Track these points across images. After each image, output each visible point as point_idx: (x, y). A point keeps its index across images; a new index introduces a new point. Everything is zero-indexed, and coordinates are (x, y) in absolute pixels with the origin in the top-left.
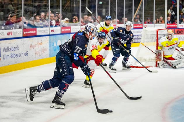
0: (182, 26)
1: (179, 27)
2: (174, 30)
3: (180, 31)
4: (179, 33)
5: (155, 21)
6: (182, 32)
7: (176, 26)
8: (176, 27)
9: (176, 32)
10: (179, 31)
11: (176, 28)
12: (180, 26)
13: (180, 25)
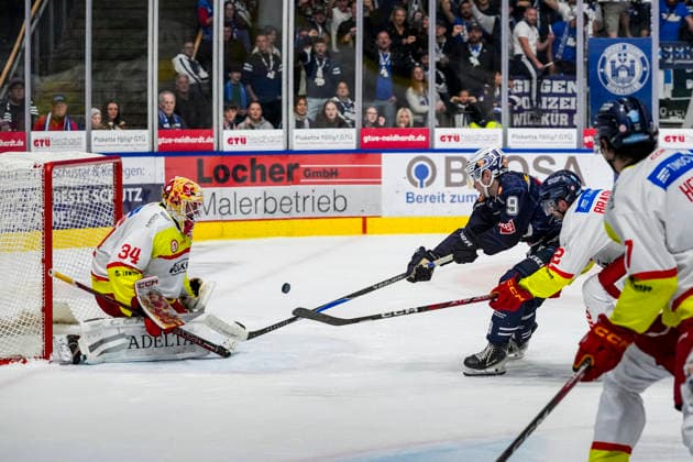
0: (244, 141)
1: (227, 148)
2: (200, 163)
3: (231, 168)
4: (227, 176)
5: (92, 113)
6: (240, 173)
7: (209, 140)
8: (211, 144)
9: (207, 173)
10: (224, 167)
11: (207, 150)
12: (230, 141)
13: (228, 134)
